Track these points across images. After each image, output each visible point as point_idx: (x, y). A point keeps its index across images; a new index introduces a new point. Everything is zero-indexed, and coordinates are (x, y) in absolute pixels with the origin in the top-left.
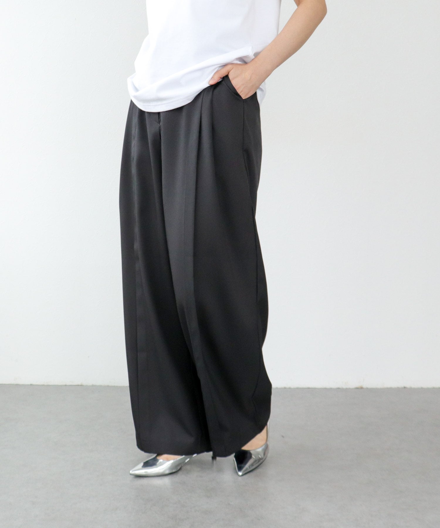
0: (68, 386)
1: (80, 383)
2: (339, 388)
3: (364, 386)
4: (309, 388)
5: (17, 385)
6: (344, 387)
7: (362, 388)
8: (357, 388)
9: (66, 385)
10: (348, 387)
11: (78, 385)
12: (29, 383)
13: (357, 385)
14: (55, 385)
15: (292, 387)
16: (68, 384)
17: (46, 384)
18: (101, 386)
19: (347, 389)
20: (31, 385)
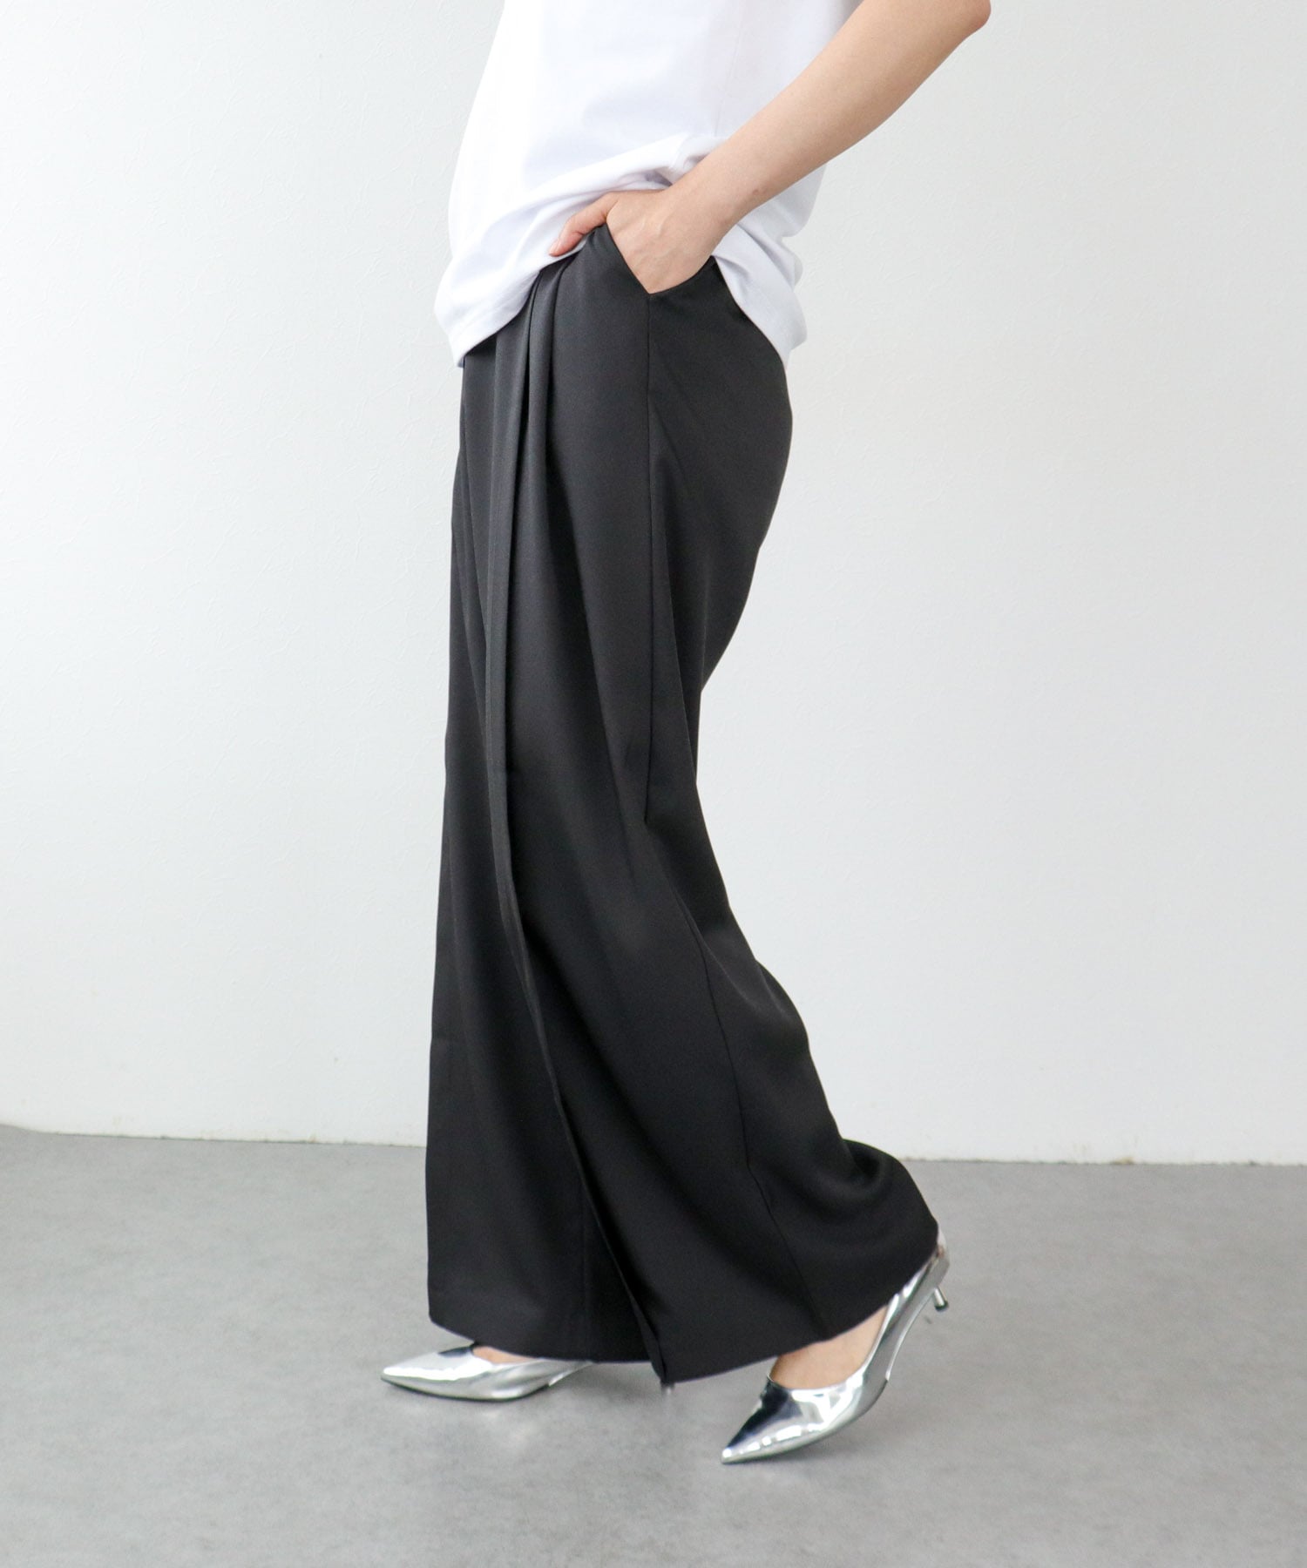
0: (273, 1142)
1: (307, 1137)
2: (1064, 1163)
3: (1138, 1159)
4: (977, 1162)
5: (122, 1138)
6: (1080, 1160)
7: (1129, 1163)
8: (1116, 1164)
9: (266, 1142)
10: (1090, 1160)
11: (303, 1142)
12: (158, 1134)
13: (1117, 1154)
14: (235, 1141)
15: (929, 1157)
16: (273, 1137)
17: (206, 1137)
18: (370, 1145)
19: (1087, 1164)
20: (163, 1138)
